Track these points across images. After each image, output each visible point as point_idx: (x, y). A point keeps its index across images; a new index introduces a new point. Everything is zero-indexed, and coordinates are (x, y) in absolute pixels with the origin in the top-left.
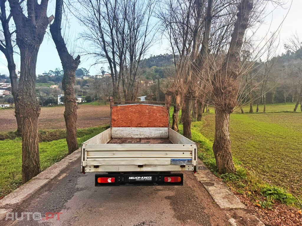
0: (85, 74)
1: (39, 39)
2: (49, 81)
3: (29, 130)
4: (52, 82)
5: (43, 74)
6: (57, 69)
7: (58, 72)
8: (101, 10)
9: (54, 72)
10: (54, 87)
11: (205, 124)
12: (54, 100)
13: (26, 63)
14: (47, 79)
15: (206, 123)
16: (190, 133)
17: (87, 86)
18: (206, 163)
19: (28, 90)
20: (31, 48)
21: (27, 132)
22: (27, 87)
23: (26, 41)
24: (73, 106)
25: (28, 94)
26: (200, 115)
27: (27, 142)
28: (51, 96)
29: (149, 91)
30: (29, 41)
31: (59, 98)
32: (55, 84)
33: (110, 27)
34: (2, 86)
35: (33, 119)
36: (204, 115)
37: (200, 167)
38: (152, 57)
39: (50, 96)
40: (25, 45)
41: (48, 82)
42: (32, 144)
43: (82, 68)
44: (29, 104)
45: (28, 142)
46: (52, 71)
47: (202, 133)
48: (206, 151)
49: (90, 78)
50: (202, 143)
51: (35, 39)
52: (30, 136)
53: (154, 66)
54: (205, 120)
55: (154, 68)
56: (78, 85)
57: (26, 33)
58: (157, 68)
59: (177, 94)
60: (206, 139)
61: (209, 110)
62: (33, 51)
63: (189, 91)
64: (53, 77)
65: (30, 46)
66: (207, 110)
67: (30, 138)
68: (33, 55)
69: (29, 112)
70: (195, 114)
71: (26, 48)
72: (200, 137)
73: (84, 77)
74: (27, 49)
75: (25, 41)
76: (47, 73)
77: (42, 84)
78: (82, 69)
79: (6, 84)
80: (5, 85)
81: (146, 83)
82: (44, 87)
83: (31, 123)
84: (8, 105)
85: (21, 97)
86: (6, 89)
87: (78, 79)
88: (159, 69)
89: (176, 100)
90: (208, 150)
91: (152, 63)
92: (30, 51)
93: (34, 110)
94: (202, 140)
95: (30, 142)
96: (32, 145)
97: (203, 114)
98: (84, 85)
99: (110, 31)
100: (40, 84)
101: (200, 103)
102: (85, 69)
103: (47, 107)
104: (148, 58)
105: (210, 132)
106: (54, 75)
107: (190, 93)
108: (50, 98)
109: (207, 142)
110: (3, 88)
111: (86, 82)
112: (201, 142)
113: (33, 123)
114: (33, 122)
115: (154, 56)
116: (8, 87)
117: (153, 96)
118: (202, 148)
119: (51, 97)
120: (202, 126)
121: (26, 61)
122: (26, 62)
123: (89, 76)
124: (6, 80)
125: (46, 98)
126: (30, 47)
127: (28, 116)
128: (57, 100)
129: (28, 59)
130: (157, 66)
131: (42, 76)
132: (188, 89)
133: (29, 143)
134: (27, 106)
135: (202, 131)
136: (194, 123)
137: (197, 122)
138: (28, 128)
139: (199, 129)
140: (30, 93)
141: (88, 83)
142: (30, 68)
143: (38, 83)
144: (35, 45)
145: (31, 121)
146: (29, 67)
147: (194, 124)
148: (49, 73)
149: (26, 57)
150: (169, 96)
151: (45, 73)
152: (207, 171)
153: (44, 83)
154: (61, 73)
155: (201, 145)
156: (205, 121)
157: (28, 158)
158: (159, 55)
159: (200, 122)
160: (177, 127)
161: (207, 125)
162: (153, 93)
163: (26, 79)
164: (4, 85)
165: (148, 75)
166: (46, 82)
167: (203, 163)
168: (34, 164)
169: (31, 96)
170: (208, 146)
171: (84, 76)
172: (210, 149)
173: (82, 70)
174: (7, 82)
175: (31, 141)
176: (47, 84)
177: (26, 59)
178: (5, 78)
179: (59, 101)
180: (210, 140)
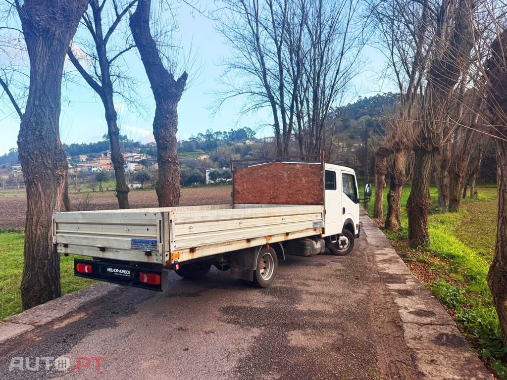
0: (250, 137)
1: (64, 17)
2: (197, 149)
3: (36, 210)
4: (200, 150)
5: (189, 139)
6: (208, 130)
7: (210, 134)
8: (259, 13)
9: (204, 136)
10: (203, 157)
11: (466, 218)
12: (200, 177)
13: (37, 70)
14: (194, 146)
15: (470, 217)
16: (427, 234)
17: (250, 154)
18: (465, 323)
19: (38, 125)
20: (49, 38)
21: (33, 214)
22: (37, 119)
23: (38, 23)
24: (172, 171)
25: (37, 133)
26: (456, 200)
27: (32, 234)
28: (197, 171)
29: (353, 158)
30: (42, 23)
31: (207, 174)
32: (204, 154)
33: (276, 43)
34: (135, 157)
35: (44, 187)
36: (466, 203)
37: (443, 334)
38: (361, 101)
39: (194, 171)
40: (36, 32)
41: (195, 151)
42: (41, 240)
43: (245, 127)
44: (36, 154)
45: (34, 235)
46: (202, 135)
47: (457, 236)
48: (467, 281)
49: (256, 142)
50: (457, 260)
51: (55, 18)
52: (37, 222)
53: (365, 116)
54: (468, 211)
55: (363, 119)
56: (237, 154)
57: (38, 6)
58: (370, 118)
59: (397, 149)
60: (469, 251)
61: (476, 193)
62: (52, 45)
63: (424, 134)
64: (202, 142)
65: (45, 34)
66: (473, 193)
67: (38, 227)
68: (52, 53)
69: (36, 170)
70: (444, 199)
71: (39, 38)
72: (451, 245)
73: (247, 141)
74: (41, 39)
75: (35, 23)
76: (195, 137)
77: (186, 153)
78: (245, 129)
79: (139, 155)
80: (138, 157)
81: (350, 146)
82: (190, 157)
83: (40, 195)
84: (139, 186)
85: (23, 140)
86: (138, 162)
87: (239, 144)
88: (375, 120)
89: (396, 163)
90: (473, 278)
91: (361, 111)
92: (47, 44)
93: (46, 168)
94: (457, 253)
95: (38, 235)
96: (40, 242)
97: (464, 200)
98: (245, 154)
99: (276, 50)
100: (184, 154)
101: (456, 174)
102: (249, 129)
103: (190, 187)
104: (353, 103)
105: (478, 235)
106: (205, 140)
107: (424, 139)
108: (196, 175)
109: (471, 259)
110: (136, 160)
111: (249, 148)
112: (453, 257)
113: (45, 196)
114: (44, 194)
115: (366, 98)
116: (142, 159)
117: (360, 167)
118: (456, 272)
119: (197, 173)
120: (459, 222)
121: (39, 65)
122: (39, 68)
123: (253, 139)
124: (140, 149)
125: (189, 174)
126: (47, 35)
127: (35, 181)
128: (205, 177)
129: (41, 62)
130: (371, 115)
131: (187, 142)
132: (422, 131)
133: (35, 237)
134: (32, 159)
135: (459, 234)
136: (442, 215)
137: (447, 214)
138: (36, 204)
139: (452, 228)
140: (40, 132)
141: (252, 151)
142: (45, 80)
143: (182, 152)
144: (56, 30)
145: (40, 190)
146: (44, 77)
147: (441, 218)
148: (197, 137)
149: (38, 57)
150: (383, 158)
151: (192, 138)
152: (467, 355)
153: (189, 153)
154: (214, 137)
155: (453, 264)
156: (467, 213)
157: (32, 269)
158: (375, 96)
159: (455, 214)
160: (398, 221)
161: (472, 221)
162: (361, 162)
163: (37, 103)
164: (136, 157)
165: (352, 132)
166: (193, 151)
167: (455, 320)
168: (43, 284)
169: (42, 138)
170: (474, 269)
171: (248, 139)
172: (478, 277)
173: (245, 131)
174: (141, 152)
175: (39, 232)
176: (195, 154)
177: (37, 61)
178: (139, 147)
179: (207, 177)
180: (480, 253)
